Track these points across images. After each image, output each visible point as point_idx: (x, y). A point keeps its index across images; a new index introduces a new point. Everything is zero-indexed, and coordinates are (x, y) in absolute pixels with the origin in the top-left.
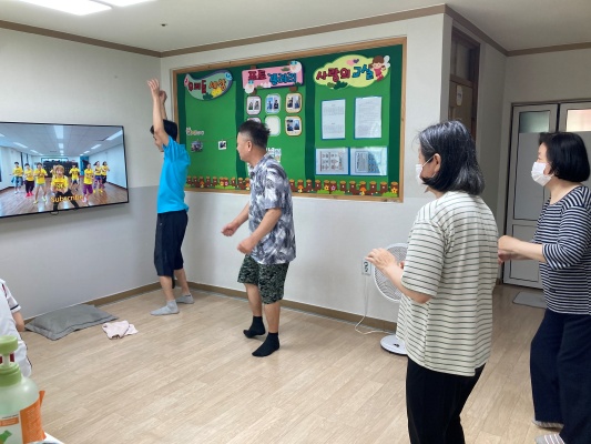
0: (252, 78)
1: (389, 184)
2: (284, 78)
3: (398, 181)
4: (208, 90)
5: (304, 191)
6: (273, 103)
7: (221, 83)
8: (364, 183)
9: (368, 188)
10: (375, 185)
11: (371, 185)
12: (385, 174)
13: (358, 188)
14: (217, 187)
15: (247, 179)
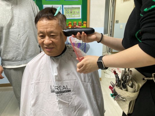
1: (83, 22)
3: (86, 21)
8: (70, 22)
9: (73, 25)
10: (76, 23)
11: (74, 23)
12: (80, 18)
13: (67, 25)
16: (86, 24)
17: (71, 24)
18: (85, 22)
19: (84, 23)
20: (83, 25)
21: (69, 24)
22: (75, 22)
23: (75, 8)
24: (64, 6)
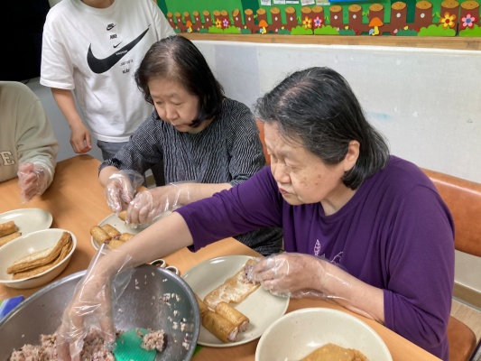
5: (386, 31)
14: (212, 29)
15: (261, 12)
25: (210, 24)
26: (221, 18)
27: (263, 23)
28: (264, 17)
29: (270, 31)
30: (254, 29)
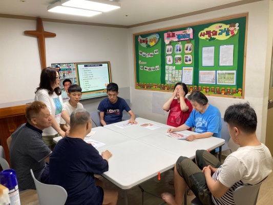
0: (169, 36)
1: (237, 89)
2: (184, 36)
3: (242, 88)
4: (148, 43)
6: (178, 48)
7: (155, 39)
8: (224, 88)
9: (226, 91)
10: (230, 90)
11: (228, 90)
12: (235, 84)
13: (220, 91)
14: (152, 88)
15: (166, 85)
16: (241, 91)
17: (224, 90)
18: (240, 89)
19: (239, 91)
20: (237, 92)
21: (222, 90)
22: (229, 88)
23: (229, 74)
24: (218, 72)
25: (152, 87)
26: (155, 85)
27: (166, 88)
28: (166, 86)
29: (168, 89)
30: (164, 89)
